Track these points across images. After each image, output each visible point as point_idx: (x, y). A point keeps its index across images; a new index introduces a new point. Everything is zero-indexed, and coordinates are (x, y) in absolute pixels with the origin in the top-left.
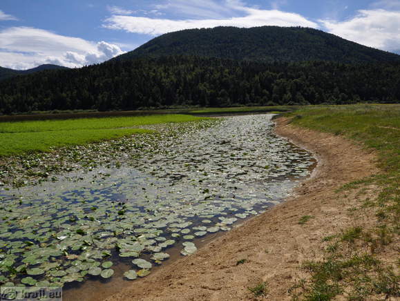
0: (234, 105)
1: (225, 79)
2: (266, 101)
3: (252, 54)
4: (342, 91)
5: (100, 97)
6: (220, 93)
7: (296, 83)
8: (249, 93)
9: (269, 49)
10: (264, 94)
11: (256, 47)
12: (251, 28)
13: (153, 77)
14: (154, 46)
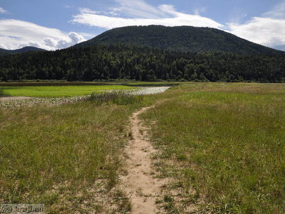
0: (158, 80)
1: (153, 62)
2: (179, 78)
3: (174, 45)
4: (231, 73)
5: (68, 72)
6: (149, 72)
7: (200, 67)
8: (169, 73)
9: (186, 42)
10: (179, 74)
11: (177, 40)
12: (174, 27)
13: (105, 60)
14: (106, 37)
